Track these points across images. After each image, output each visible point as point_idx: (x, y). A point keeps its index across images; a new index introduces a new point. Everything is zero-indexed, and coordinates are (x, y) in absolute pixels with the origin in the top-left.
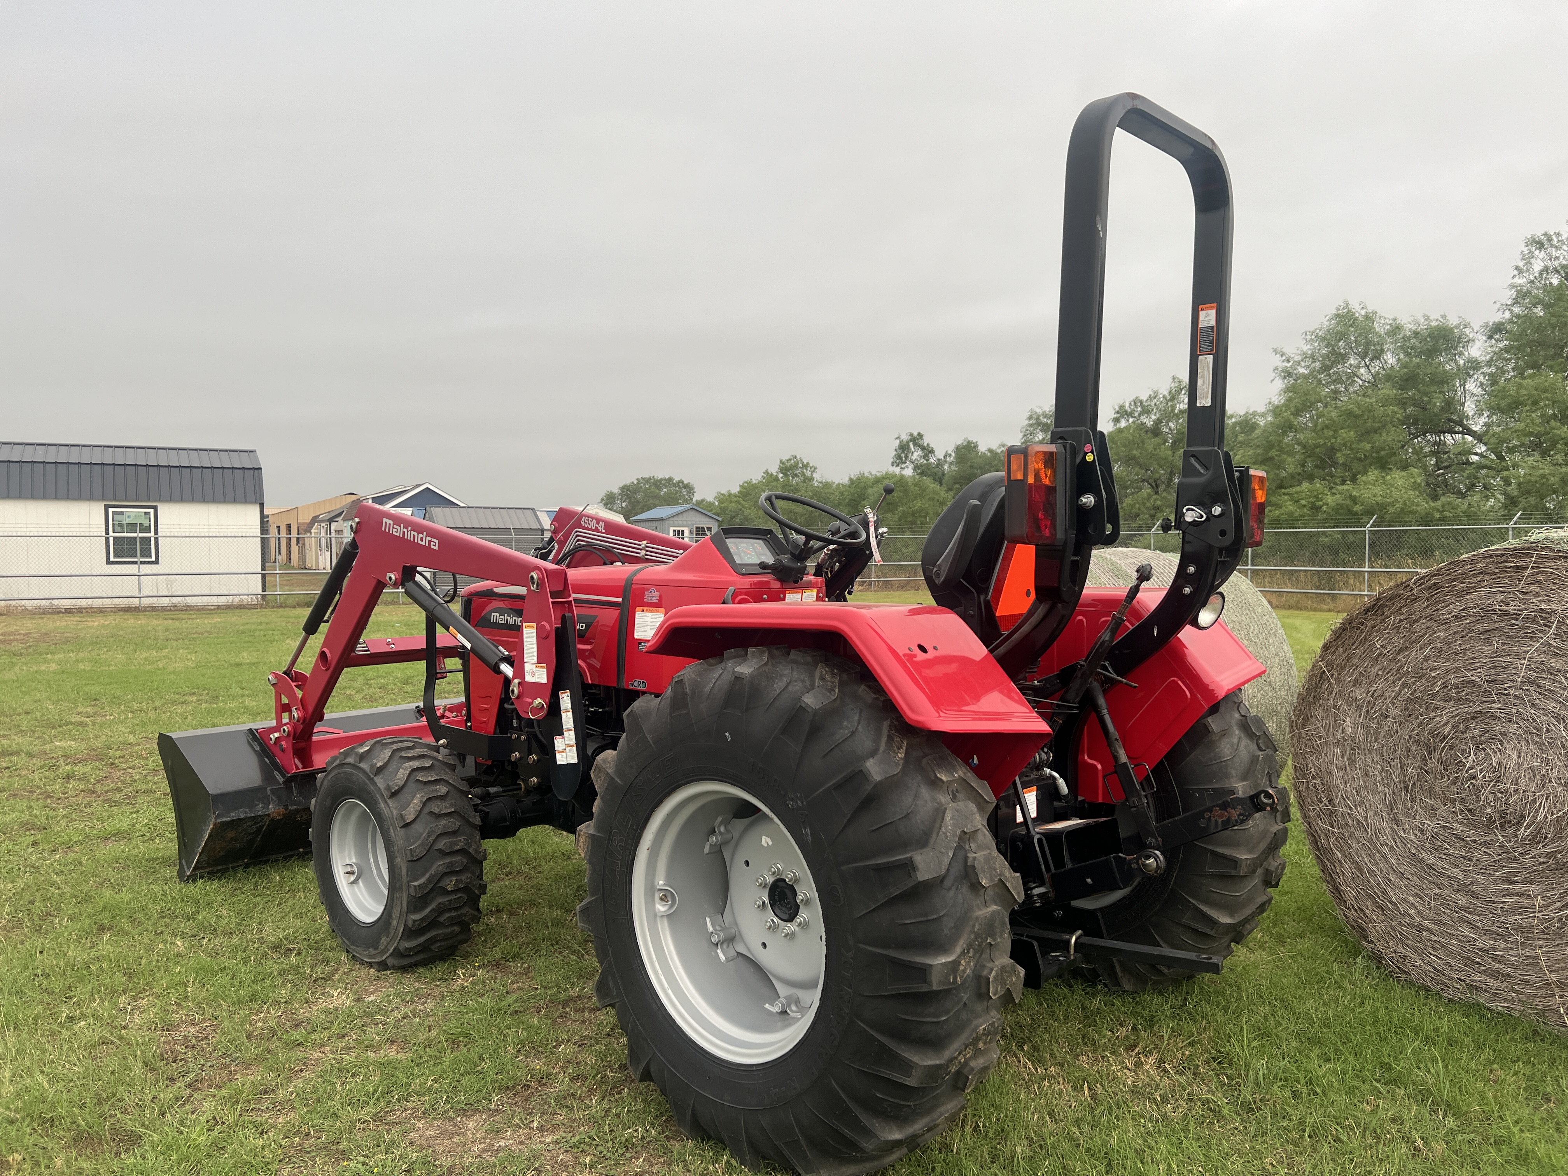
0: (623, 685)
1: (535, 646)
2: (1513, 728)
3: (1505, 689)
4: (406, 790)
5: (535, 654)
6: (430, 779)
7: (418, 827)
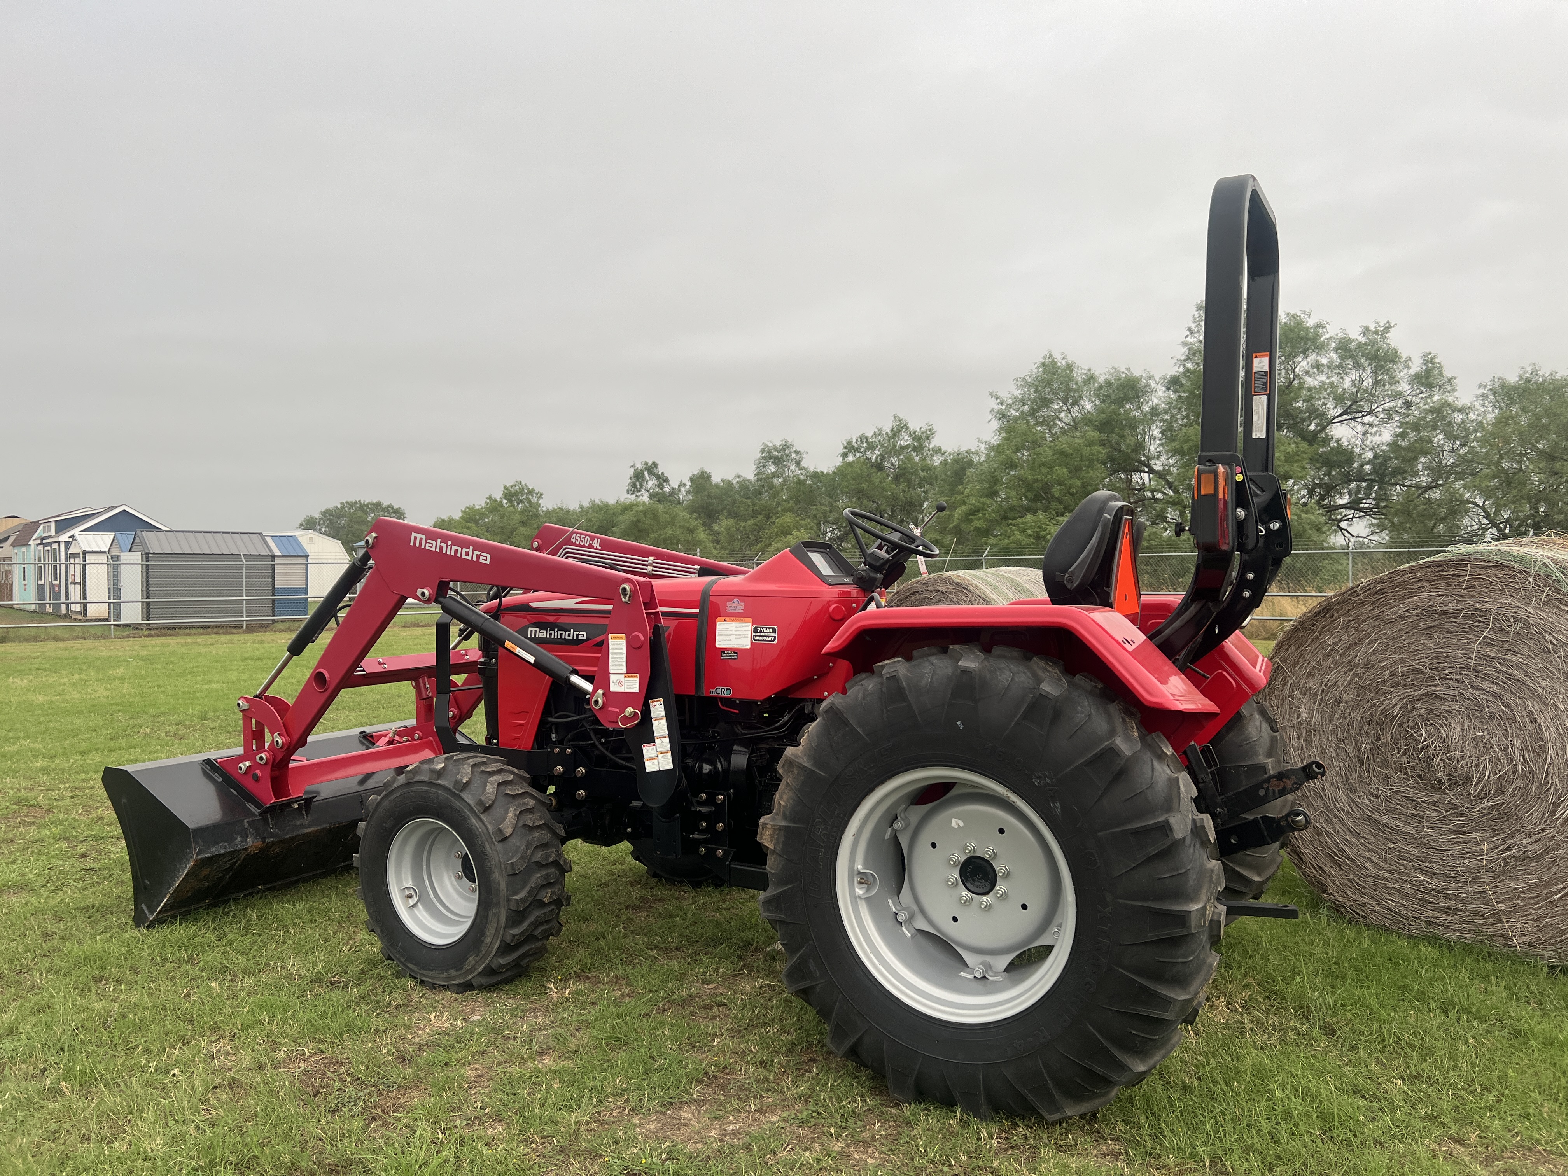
0: (703, 693)
1: (624, 656)
2: (1457, 707)
3: (1447, 675)
4: (496, 804)
5: (625, 664)
6: (517, 792)
7: (515, 841)
